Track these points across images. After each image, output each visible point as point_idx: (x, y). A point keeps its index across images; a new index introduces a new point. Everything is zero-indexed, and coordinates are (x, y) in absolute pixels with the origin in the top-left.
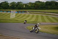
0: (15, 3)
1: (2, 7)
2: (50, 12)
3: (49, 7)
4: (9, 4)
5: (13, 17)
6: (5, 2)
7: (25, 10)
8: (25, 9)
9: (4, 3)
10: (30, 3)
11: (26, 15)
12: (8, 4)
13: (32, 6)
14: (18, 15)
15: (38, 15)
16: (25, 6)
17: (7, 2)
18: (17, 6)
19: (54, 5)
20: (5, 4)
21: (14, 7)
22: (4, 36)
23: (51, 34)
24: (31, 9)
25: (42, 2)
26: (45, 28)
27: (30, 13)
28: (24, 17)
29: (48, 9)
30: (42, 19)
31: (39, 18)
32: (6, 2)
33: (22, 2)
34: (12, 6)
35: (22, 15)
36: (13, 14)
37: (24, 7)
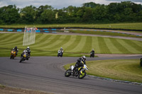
0: (34, 8)
1: (2, 19)
2: (120, 29)
3: (118, 16)
4: (19, 12)
5: (29, 42)
6: (10, 7)
7: (58, 26)
8: (58, 22)
9: (8, 10)
10: (71, 8)
11: (61, 37)
12: (16, 11)
13: (76, 16)
14: (41, 38)
15: (91, 37)
16: (59, 15)
17: (15, 7)
18: (39, 15)
19: (128, 11)
20: (9, 12)
21: (32, 18)
22: (9, 89)
23: (123, 81)
24: (72, 21)
25: (99, 5)
26: (109, 66)
27: (70, 32)
28: (58, 42)
29: (115, 23)
30: (100, 45)
31: (93, 43)
32: (12, 6)
33: (50, 7)
34: (27, 15)
35: (52, 38)
36: (29, 36)
37: (57, 17)
